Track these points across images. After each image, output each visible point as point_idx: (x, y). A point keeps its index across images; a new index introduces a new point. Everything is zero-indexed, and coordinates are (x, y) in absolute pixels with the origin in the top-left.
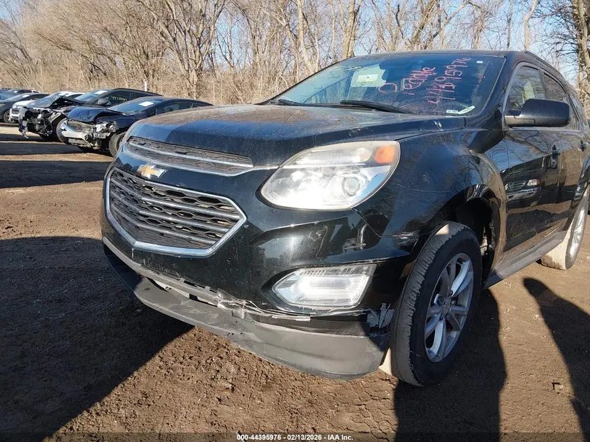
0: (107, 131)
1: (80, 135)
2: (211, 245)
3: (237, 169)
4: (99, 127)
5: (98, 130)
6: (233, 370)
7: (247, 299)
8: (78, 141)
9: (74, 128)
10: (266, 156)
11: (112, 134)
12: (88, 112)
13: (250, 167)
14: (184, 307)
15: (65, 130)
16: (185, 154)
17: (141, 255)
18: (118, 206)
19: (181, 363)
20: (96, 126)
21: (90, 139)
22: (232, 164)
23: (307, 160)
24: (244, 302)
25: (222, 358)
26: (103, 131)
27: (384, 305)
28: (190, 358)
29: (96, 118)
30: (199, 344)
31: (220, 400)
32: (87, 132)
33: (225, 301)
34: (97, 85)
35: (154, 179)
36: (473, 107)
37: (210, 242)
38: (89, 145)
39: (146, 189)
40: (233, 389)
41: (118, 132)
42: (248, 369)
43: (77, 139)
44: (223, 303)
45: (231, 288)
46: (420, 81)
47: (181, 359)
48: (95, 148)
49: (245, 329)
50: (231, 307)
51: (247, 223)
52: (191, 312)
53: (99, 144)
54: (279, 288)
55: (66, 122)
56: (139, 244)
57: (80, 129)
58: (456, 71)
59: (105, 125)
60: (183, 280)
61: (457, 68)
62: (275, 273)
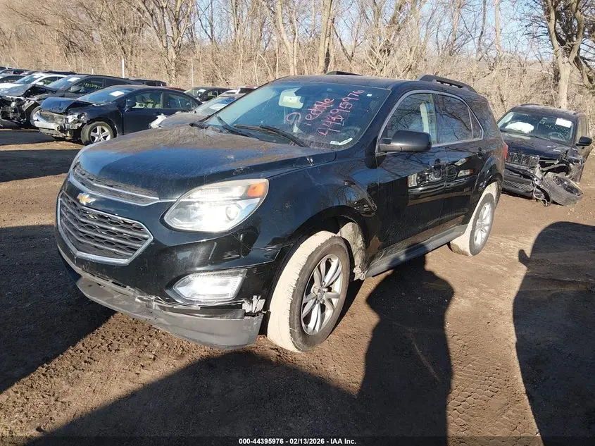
0: (79, 122)
1: (53, 126)
2: (130, 256)
3: (148, 200)
4: (71, 118)
5: (70, 121)
6: (158, 345)
7: (155, 295)
8: (51, 132)
9: (46, 118)
10: (168, 192)
11: (83, 124)
12: (60, 103)
13: (156, 200)
14: (116, 300)
15: (38, 120)
16: (112, 186)
17: (81, 262)
18: (65, 222)
19: (118, 341)
20: (68, 117)
21: (62, 130)
22: (144, 196)
23: (199, 195)
24: (153, 298)
25: (151, 336)
26: (75, 122)
27: (255, 297)
28: (126, 337)
29: (67, 110)
30: (136, 326)
31: (143, 366)
32: (59, 122)
33: (141, 296)
34: (74, 61)
35: (88, 205)
36: (351, 139)
37: (129, 254)
38: (61, 135)
39: (84, 213)
40: (154, 359)
41: (89, 123)
42: (170, 344)
43: (49, 129)
44: (139, 298)
45: (144, 287)
46: (319, 112)
47: (119, 338)
48: (68, 138)
49: (157, 316)
50: (144, 300)
51: (154, 241)
52: (120, 303)
53: (71, 134)
54: (178, 287)
55: (38, 112)
56: (79, 254)
57: (52, 119)
58: (348, 104)
59: (76, 116)
60: (111, 281)
61: (350, 101)
62: (174, 276)
